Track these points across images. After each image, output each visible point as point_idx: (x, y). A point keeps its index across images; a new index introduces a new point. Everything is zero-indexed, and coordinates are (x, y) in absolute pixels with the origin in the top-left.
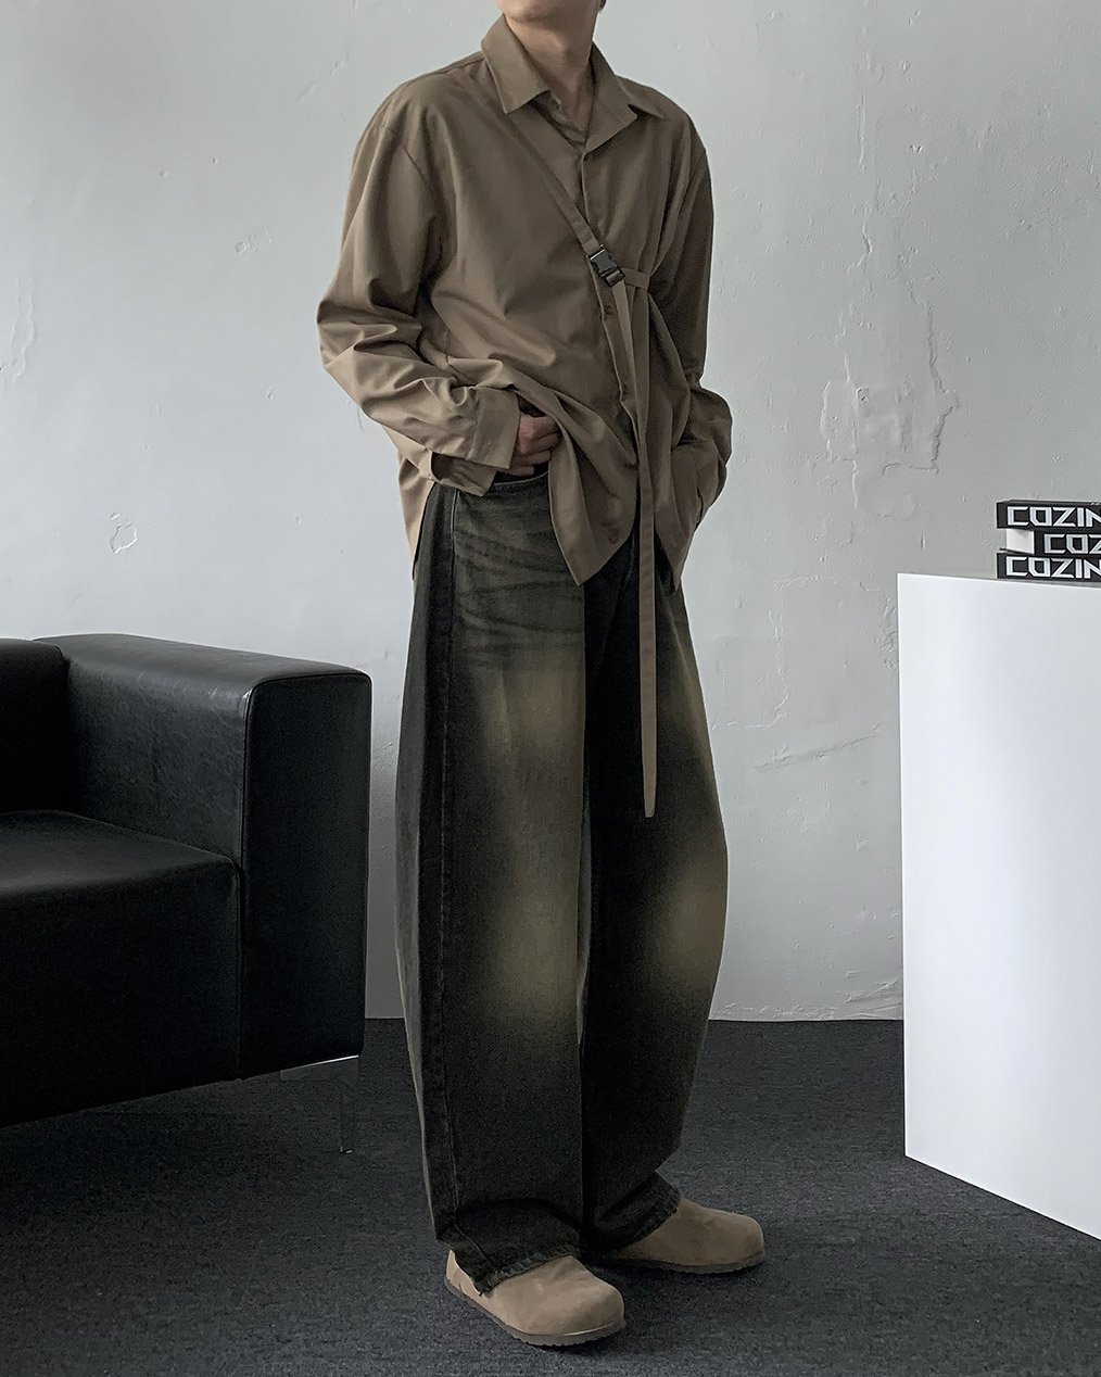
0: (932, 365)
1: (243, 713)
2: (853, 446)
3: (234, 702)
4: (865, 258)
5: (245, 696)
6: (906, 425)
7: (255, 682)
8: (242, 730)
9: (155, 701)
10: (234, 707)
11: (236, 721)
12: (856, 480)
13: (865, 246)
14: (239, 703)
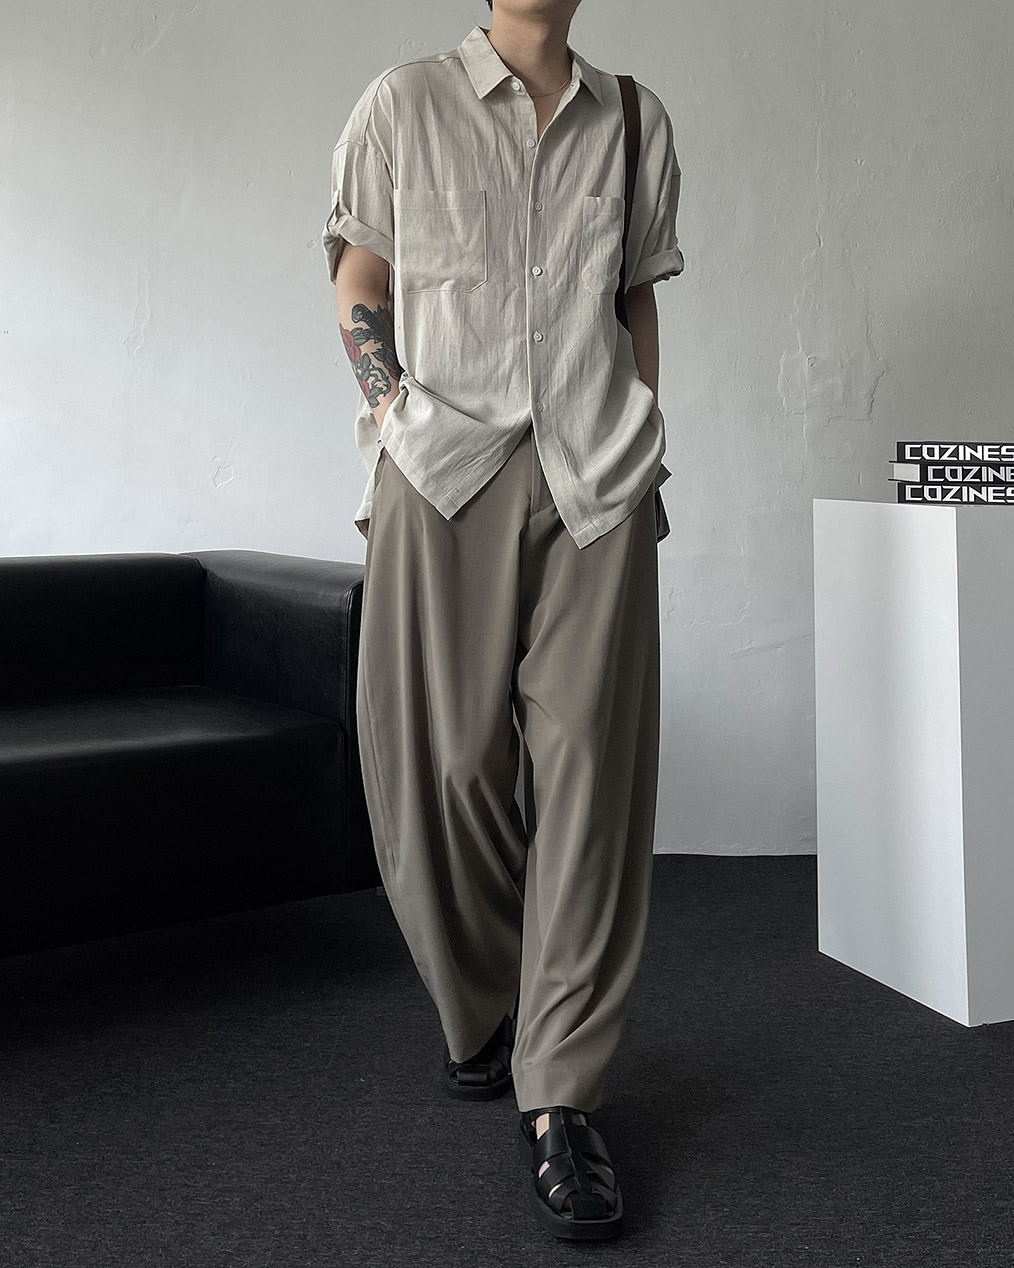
1: (344, 608)
2: (804, 403)
3: (338, 600)
4: (818, 251)
5: (346, 596)
6: (847, 385)
7: (352, 585)
8: (344, 621)
10: (335, 604)
11: (340, 614)
12: (807, 430)
13: (818, 241)
14: (341, 599)
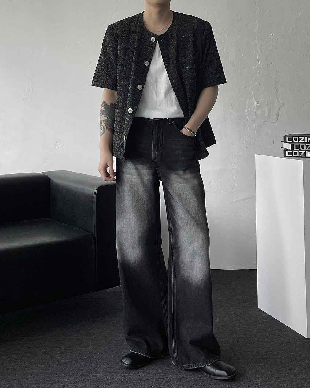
0: (276, 94)
1: (94, 195)
2: (255, 117)
4: (258, 66)
5: (94, 191)
6: (269, 111)
7: (97, 187)
8: (94, 200)
9: (72, 191)
10: (91, 194)
11: (92, 197)
12: (255, 127)
13: (258, 62)
14: (93, 193)
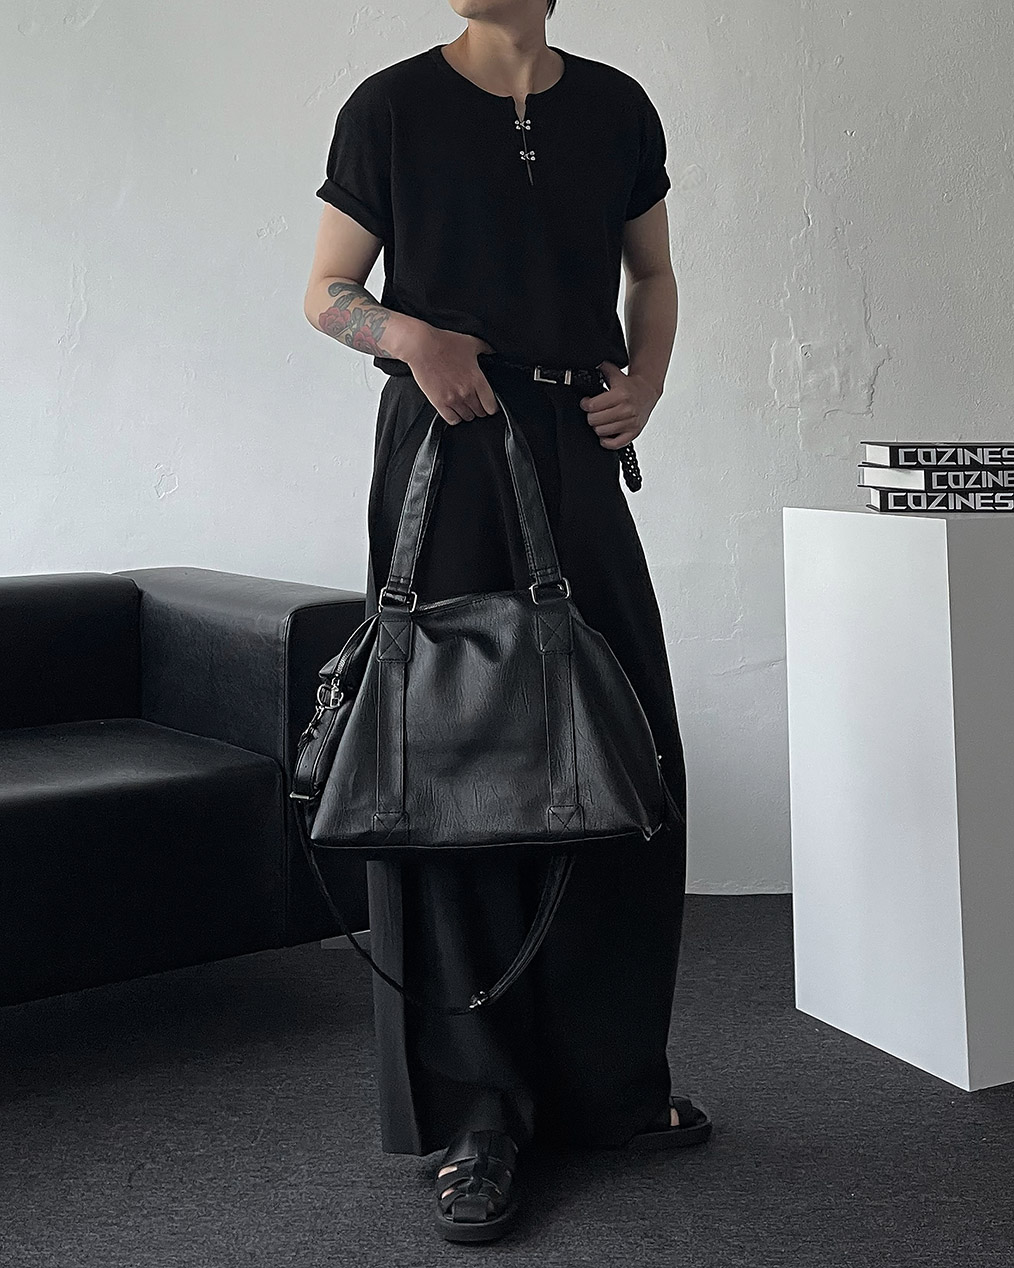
0: (866, 323)
1: (284, 635)
2: (797, 396)
3: (275, 625)
4: (806, 232)
5: (283, 623)
6: (844, 374)
7: (292, 609)
8: (281, 649)
10: (274, 631)
11: (277, 642)
12: (801, 427)
13: (806, 221)
14: (278, 626)
